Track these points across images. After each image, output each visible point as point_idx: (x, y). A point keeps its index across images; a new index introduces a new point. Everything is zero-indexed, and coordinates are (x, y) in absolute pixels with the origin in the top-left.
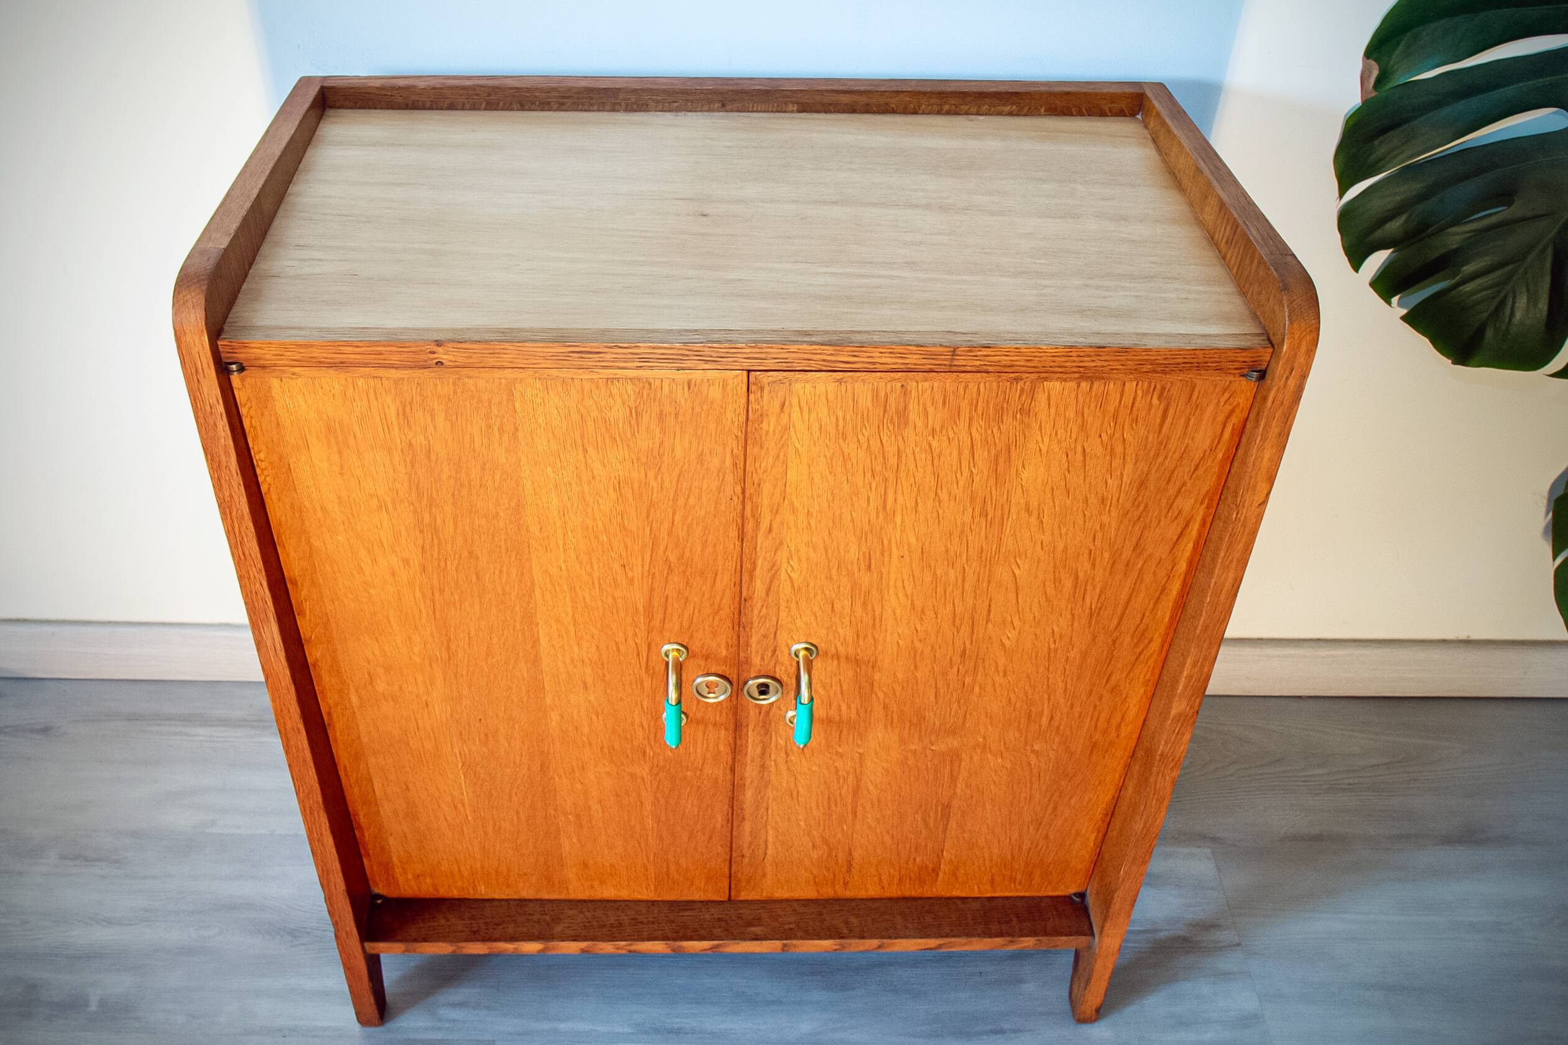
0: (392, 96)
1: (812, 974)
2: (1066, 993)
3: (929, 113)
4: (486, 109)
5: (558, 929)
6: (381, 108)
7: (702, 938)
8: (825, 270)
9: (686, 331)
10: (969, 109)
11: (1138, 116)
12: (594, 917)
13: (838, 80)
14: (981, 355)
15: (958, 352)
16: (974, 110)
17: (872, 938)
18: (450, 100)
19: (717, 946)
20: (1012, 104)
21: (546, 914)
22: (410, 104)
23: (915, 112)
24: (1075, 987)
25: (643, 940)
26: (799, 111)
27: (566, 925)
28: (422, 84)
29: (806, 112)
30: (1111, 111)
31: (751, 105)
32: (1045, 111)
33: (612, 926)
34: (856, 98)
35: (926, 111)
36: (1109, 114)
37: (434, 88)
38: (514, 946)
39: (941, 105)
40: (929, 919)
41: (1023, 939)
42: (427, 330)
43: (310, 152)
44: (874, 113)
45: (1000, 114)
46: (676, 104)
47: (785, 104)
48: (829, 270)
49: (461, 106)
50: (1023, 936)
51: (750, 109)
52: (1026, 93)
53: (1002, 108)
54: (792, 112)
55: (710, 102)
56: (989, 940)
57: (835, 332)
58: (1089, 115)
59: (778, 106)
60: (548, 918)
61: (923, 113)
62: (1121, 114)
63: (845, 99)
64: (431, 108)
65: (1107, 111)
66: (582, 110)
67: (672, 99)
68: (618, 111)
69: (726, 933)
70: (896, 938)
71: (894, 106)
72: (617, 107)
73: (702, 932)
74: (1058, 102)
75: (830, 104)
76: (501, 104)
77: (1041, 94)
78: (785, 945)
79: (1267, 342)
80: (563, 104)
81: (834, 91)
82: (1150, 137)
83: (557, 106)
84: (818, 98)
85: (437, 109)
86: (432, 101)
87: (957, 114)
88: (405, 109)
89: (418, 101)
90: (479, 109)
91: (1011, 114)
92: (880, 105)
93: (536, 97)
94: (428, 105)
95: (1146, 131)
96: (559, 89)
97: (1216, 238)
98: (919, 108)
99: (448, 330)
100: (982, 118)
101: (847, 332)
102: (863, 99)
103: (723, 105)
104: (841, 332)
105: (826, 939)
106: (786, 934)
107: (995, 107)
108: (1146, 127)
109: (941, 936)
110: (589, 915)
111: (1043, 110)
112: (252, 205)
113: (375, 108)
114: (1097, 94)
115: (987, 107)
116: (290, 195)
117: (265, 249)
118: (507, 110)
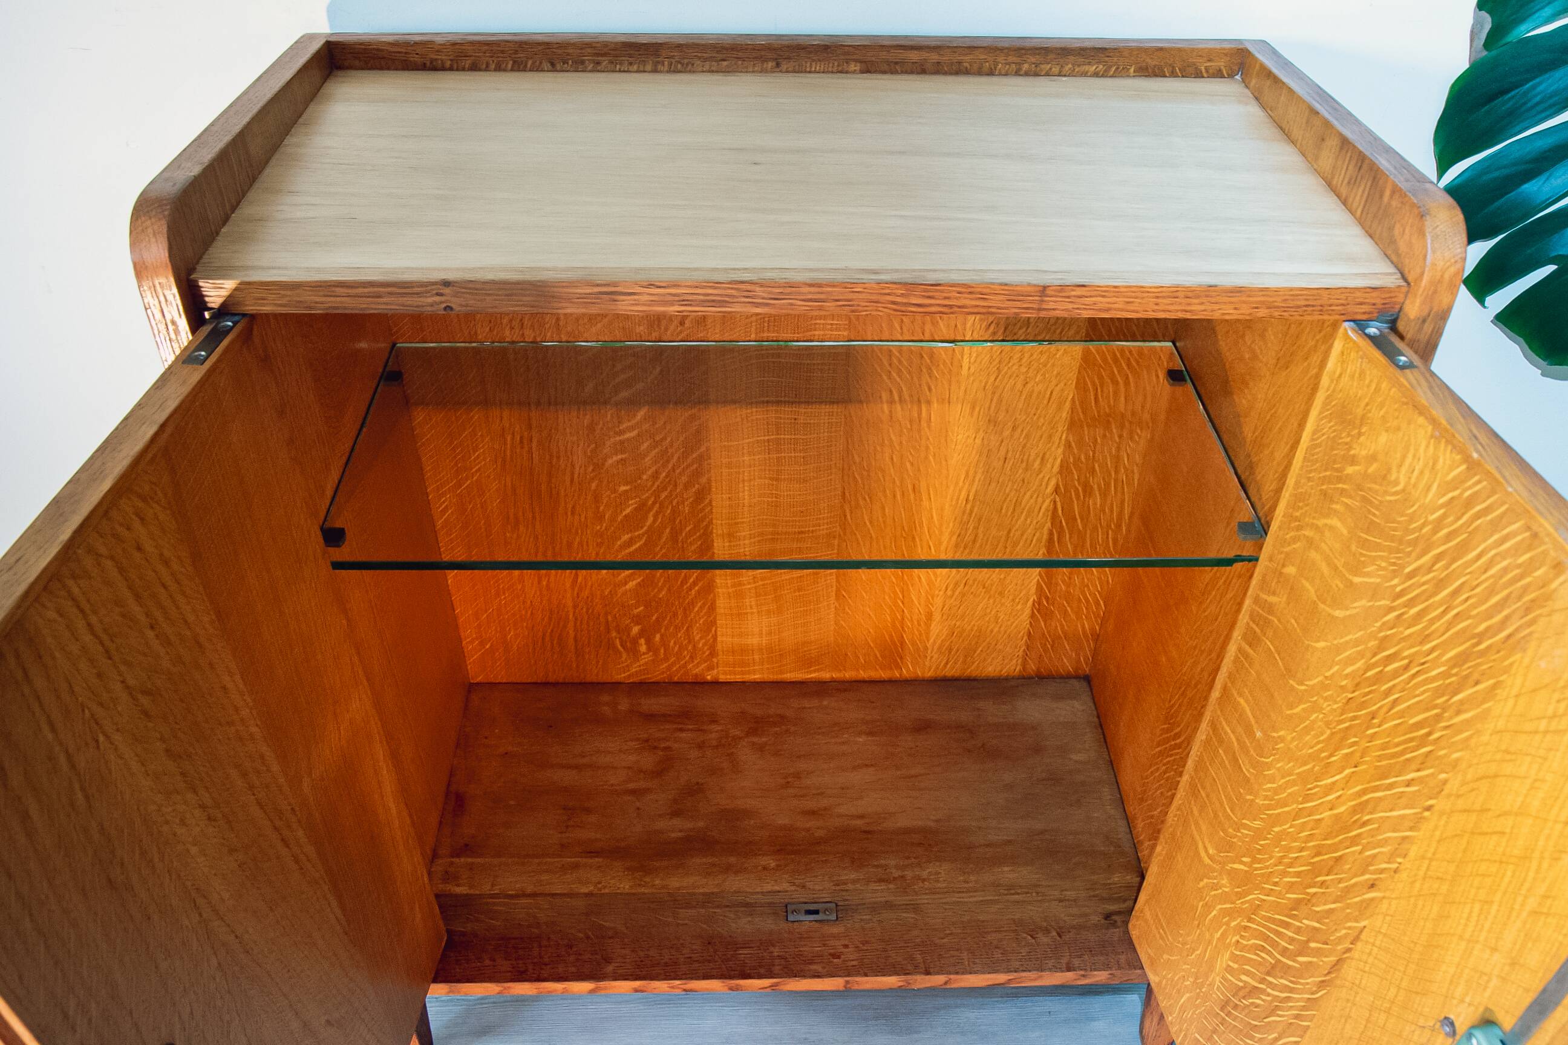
0: (406, 53)
1: (876, 1018)
2: (1137, 1029)
3: (1006, 75)
4: (512, 70)
5: (610, 968)
6: (397, 69)
7: (760, 977)
8: (893, 213)
9: (734, 269)
10: (1051, 69)
11: (1237, 77)
12: (648, 956)
13: (906, 37)
14: (1074, 296)
15: (1048, 292)
16: (1055, 70)
17: (938, 973)
18: (473, 58)
19: (776, 985)
20: (1099, 62)
21: (597, 954)
22: (428, 63)
23: (991, 73)
24: (1147, 1024)
25: (698, 978)
26: (862, 72)
27: (617, 965)
28: (438, 39)
29: (870, 72)
30: (1207, 71)
31: (808, 65)
32: (1134, 72)
33: (666, 964)
34: (925, 55)
35: (1003, 72)
36: (1205, 75)
37: (455, 44)
38: (564, 986)
39: (1020, 64)
40: (998, 955)
41: (1095, 973)
42: (434, 269)
43: (312, 107)
44: (945, 73)
45: (1084, 74)
46: (725, 63)
47: (847, 63)
48: (897, 213)
49: (484, 66)
50: (1095, 970)
51: (808, 70)
52: (1115, 49)
53: (1086, 68)
54: (854, 72)
55: (763, 60)
56: (1060, 974)
57: (906, 271)
58: (1183, 76)
59: (838, 66)
60: (598, 957)
61: (1000, 74)
62: (1218, 74)
63: (914, 56)
64: (451, 69)
65: (1203, 71)
66: (620, 71)
67: (720, 56)
68: (661, 72)
69: (786, 970)
70: (963, 973)
71: (967, 65)
72: (660, 67)
73: (762, 971)
74: (1149, 61)
75: (896, 63)
76: (530, 63)
77: (1131, 50)
78: (847, 982)
79: (1401, 281)
80: (598, 63)
81: (901, 46)
82: (1251, 95)
83: (592, 65)
84: (883, 55)
85: (457, 70)
86: (451, 60)
87: (1036, 75)
88: (422, 70)
89: (436, 59)
90: (505, 70)
91: (1096, 75)
92: (952, 64)
93: (568, 54)
94: (448, 64)
95: (1246, 91)
96: (594, 45)
97: (1334, 182)
98: (995, 68)
99: (458, 269)
100: (1064, 79)
101: (920, 270)
102: (934, 57)
103: (778, 65)
104: (914, 271)
105: (890, 975)
106: (848, 973)
107: (1079, 66)
108: (1247, 87)
109: (1009, 971)
110: (642, 954)
111: (1132, 70)
112: (233, 140)
113: (389, 69)
114: (1193, 50)
115: (1070, 66)
116: (286, 146)
117: (251, 195)
118: (537, 71)
